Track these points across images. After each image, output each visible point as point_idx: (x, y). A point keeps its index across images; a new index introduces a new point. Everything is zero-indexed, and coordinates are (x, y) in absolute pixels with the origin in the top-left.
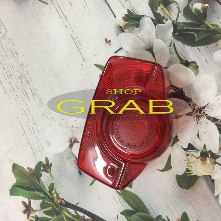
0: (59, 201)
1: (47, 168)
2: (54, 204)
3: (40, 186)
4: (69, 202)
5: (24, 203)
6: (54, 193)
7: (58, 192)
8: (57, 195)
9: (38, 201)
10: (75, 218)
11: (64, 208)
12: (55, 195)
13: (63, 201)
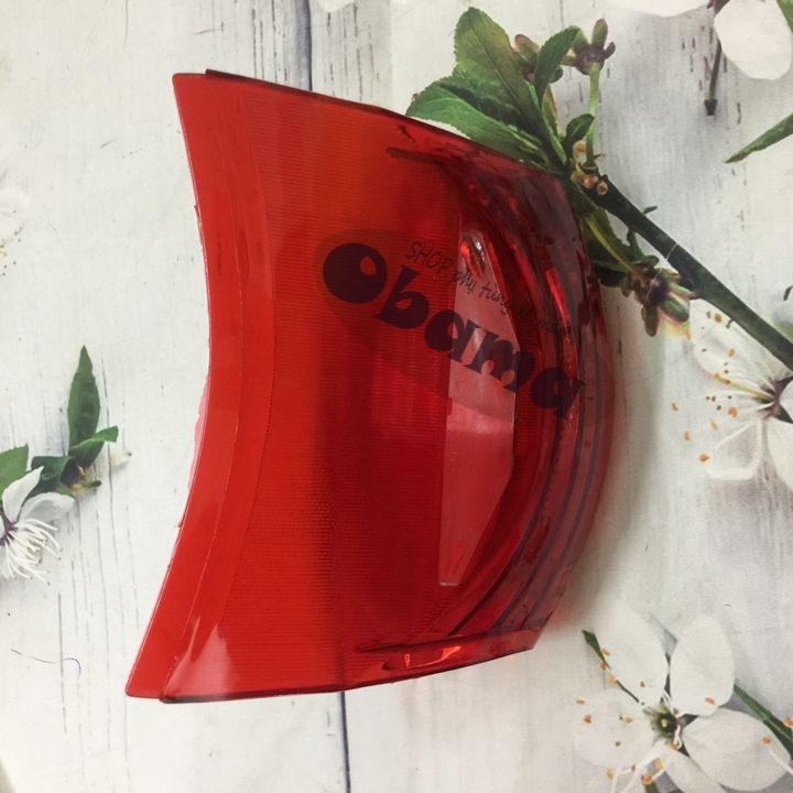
1: (589, 58)
3: (536, 111)
4: (624, 194)
6: (580, 150)
8: (591, 158)
10: (619, 254)
11: (597, 208)
12: (582, 159)
13: (603, 184)
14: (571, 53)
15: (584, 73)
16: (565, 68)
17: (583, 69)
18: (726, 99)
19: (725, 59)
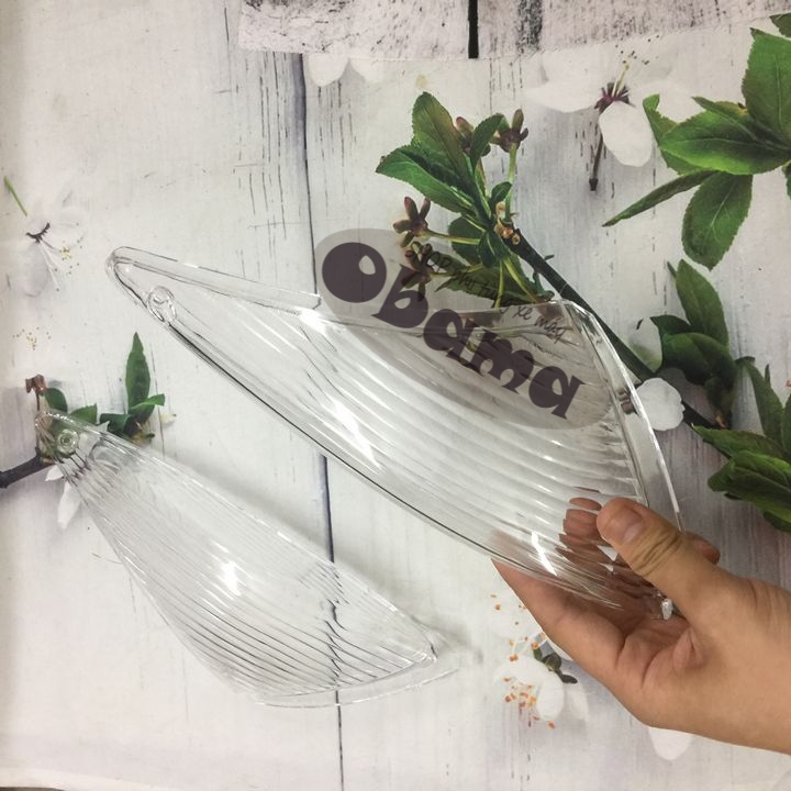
0: (505, 233)
1: (510, 140)
2: (488, 236)
3: (471, 177)
4: (531, 245)
5: (410, 203)
6: (500, 209)
7: (512, 211)
8: (509, 215)
9: (449, 212)
10: (527, 289)
11: (512, 253)
12: (502, 215)
13: (516, 236)
14: (497, 134)
15: (506, 151)
16: (491, 145)
17: (505, 148)
18: (604, 179)
19: (605, 148)
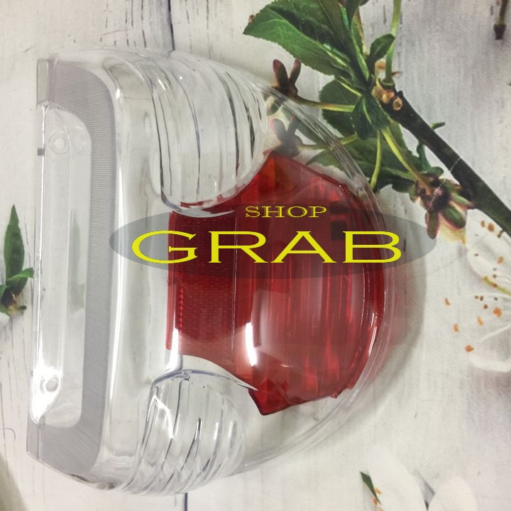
0: (384, 96)
2: (364, 101)
4: (416, 110)
5: (278, 66)
6: (380, 67)
7: (394, 68)
9: (322, 74)
10: (409, 164)
11: (392, 121)
12: (382, 75)
13: (398, 100)
